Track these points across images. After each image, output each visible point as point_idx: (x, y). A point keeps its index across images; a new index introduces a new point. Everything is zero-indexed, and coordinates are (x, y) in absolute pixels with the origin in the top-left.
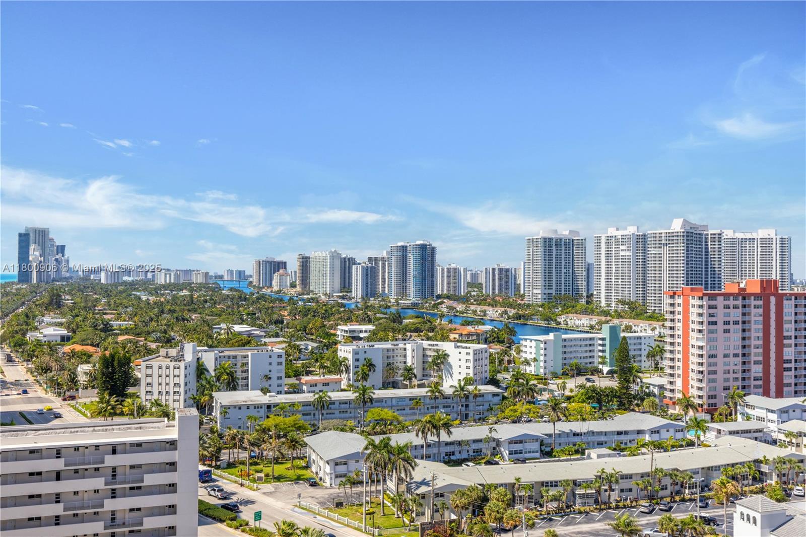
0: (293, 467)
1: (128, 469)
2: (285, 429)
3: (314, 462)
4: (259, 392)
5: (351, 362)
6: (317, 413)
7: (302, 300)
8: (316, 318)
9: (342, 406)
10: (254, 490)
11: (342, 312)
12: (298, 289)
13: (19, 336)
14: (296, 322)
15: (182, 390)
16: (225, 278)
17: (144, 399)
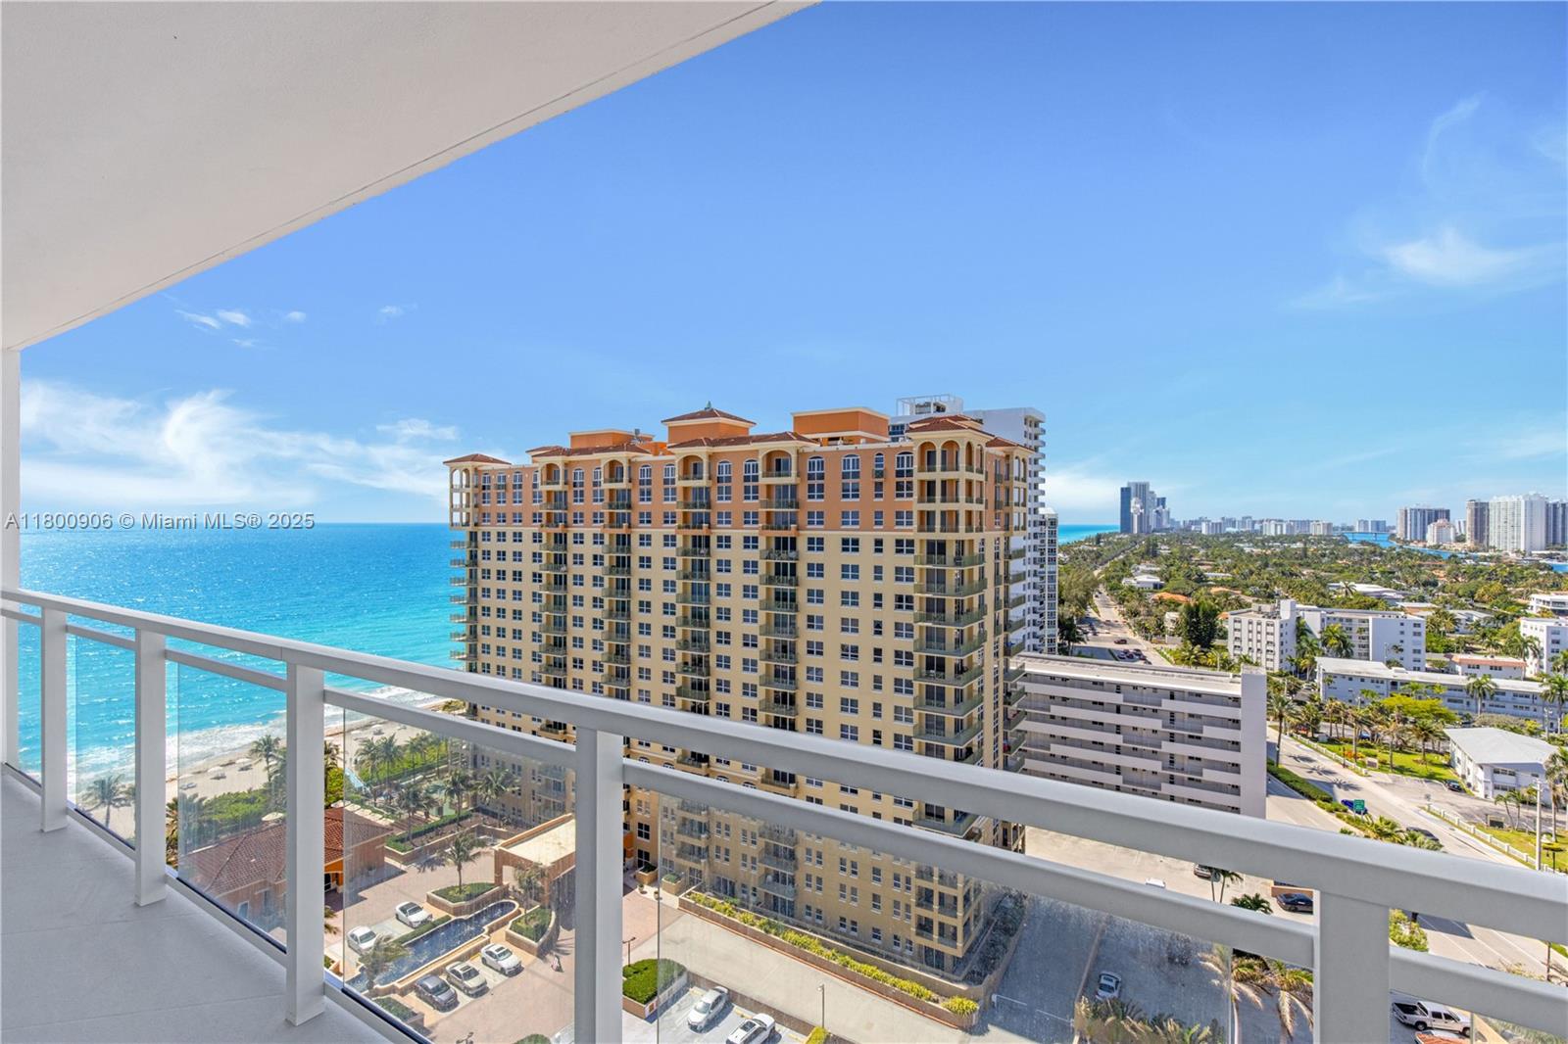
0: (1424, 761)
1: (1186, 716)
2: (1417, 713)
3: (1459, 762)
4: (1382, 665)
5: (1543, 644)
6: (1473, 702)
7: (1474, 558)
8: (1493, 582)
9: (1519, 699)
10: (1362, 775)
11: (1541, 576)
12: (1469, 543)
13: (1114, 581)
14: (1457, 586)
15: (1277, 649)
16: (1357, 530)
17: (1231, 654)
